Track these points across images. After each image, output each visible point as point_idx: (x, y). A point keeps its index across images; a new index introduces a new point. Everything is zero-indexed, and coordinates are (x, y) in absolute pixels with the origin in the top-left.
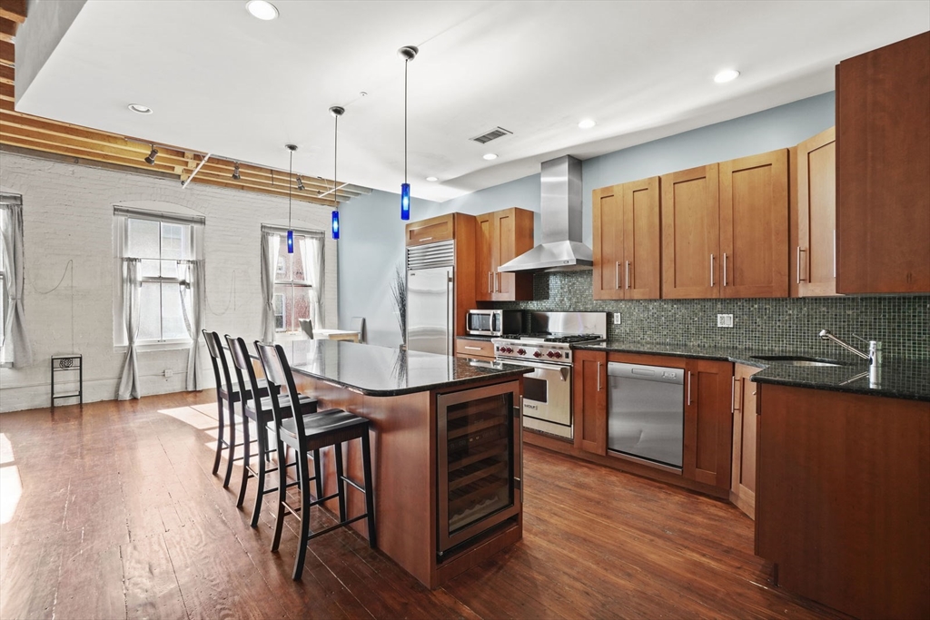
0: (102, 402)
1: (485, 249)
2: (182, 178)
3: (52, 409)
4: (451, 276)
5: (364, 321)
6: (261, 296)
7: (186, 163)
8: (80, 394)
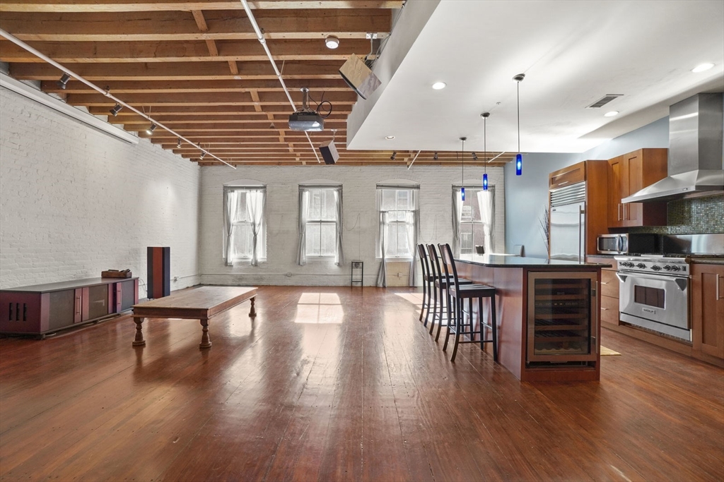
0: (370, 286)
1: (616, 186)
2: (408, 164)
3: (352, 287)
4: (583, 209)
5: (523, 248)
6: (452, 231)
7: (410, 155)
8: (362, 281)
